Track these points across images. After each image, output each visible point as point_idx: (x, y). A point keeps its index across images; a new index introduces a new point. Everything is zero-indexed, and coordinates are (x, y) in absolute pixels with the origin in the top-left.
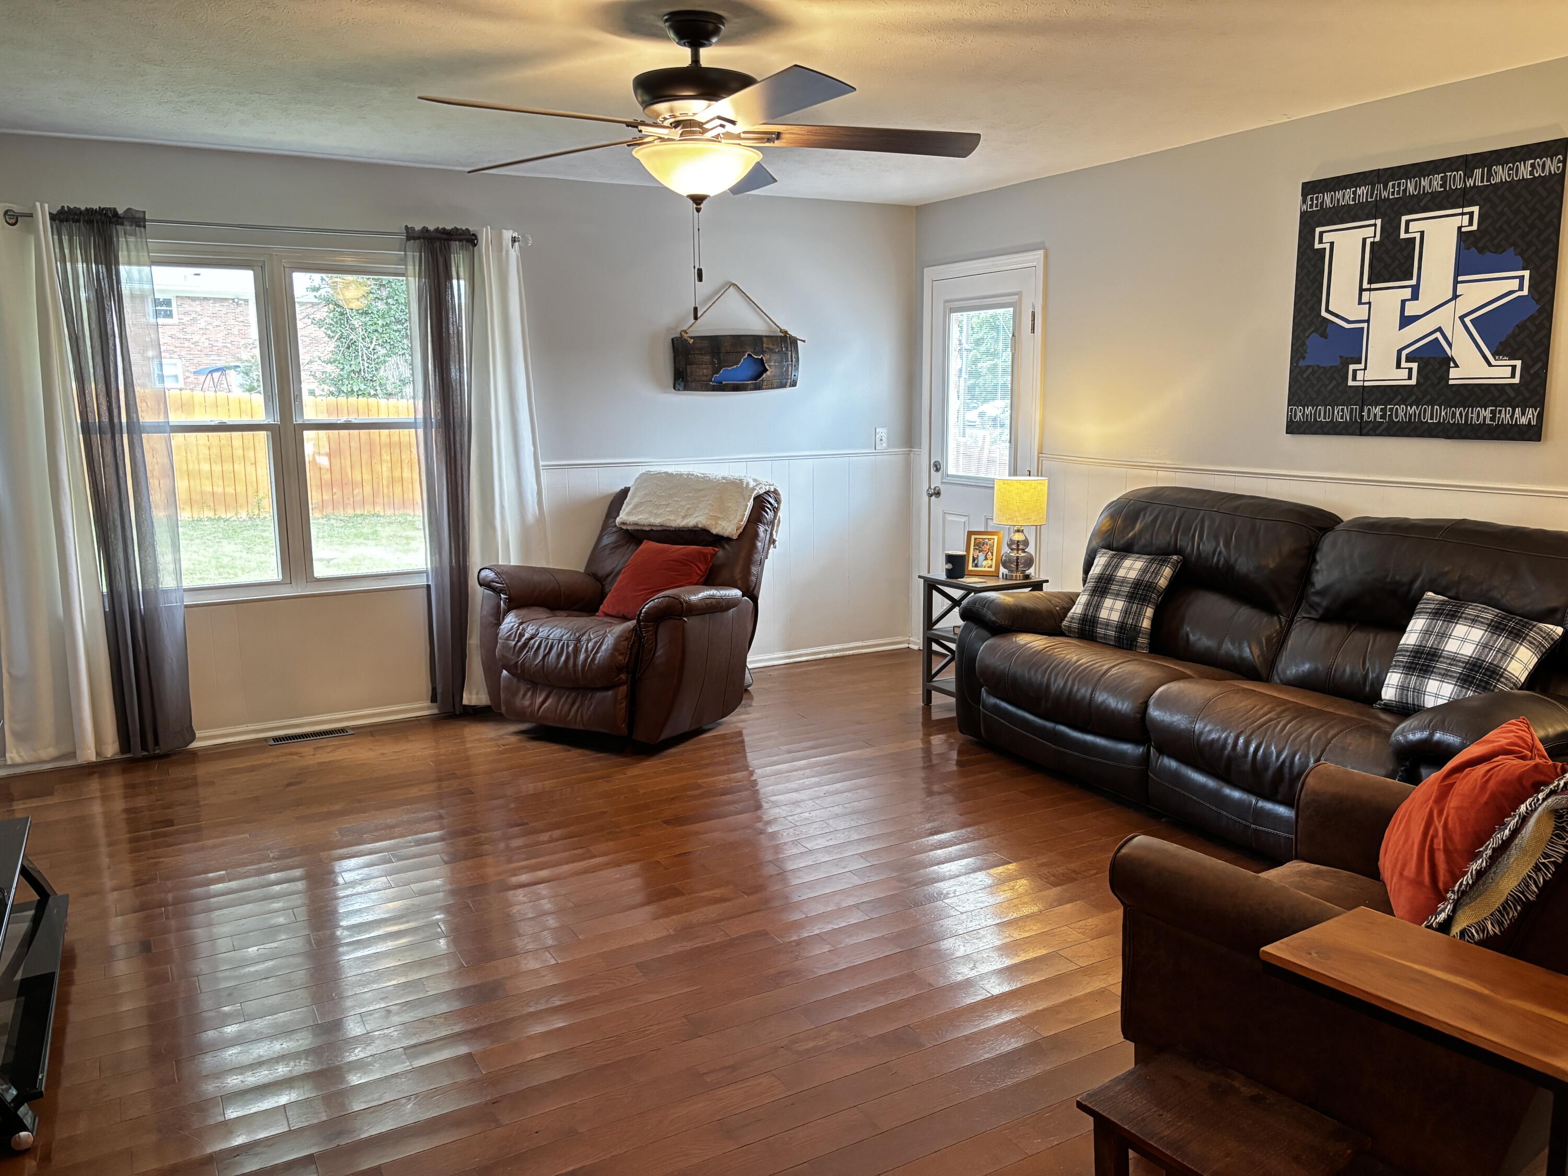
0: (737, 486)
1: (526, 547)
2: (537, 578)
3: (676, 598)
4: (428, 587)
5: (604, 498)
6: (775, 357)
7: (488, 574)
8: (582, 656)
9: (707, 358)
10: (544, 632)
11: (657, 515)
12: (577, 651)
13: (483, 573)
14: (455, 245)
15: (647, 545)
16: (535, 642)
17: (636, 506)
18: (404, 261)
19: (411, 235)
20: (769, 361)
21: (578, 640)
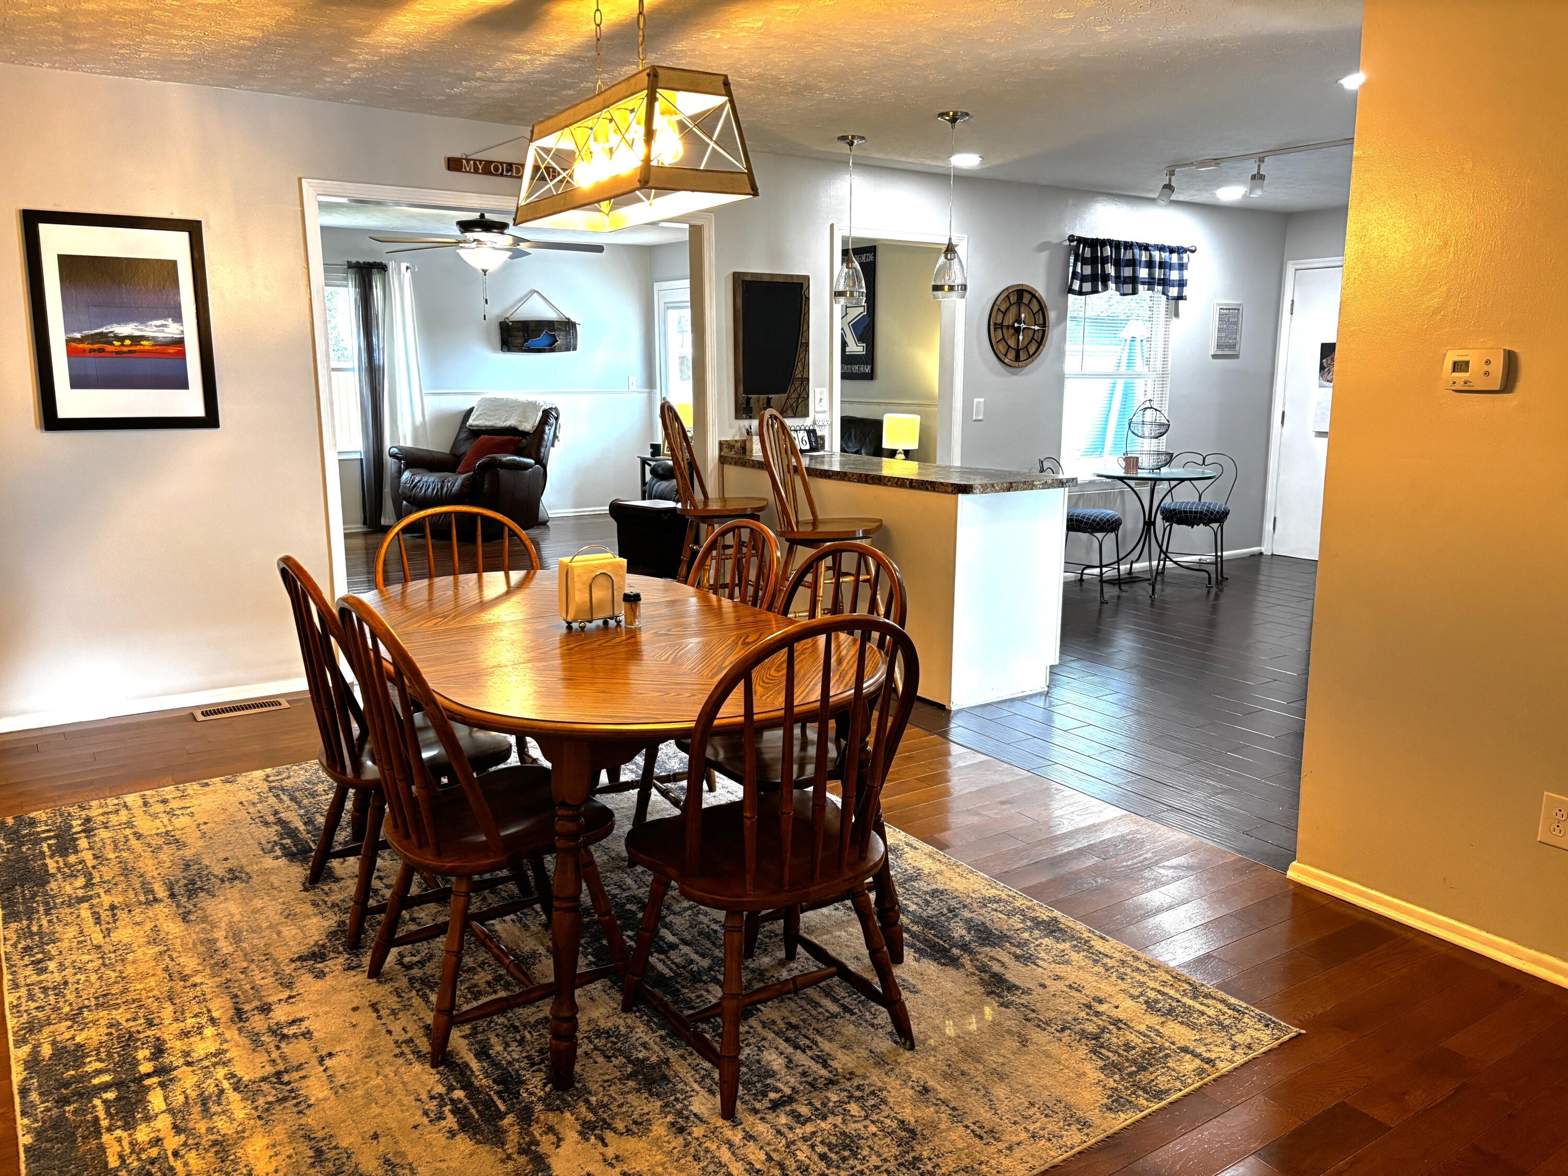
0: (534, 405)
1: (415, 437)
2: (421, 453)
3: (494, 459)
4: (361, 460)
5: (461, 412)
6: (562, 333)
7: (395, 450)
8: (445, 489)
9: (521, 333)
10: (425, 479)
11: (489, 421)
12: (442, 487)
13: (392, 450)
14: (375, 271)
15: (483, 437)
16: (420, 485)
17: (478, 416)
18: (346, 279)
19: (350, 266)
20: (558, 335)
21: (443, 482)
